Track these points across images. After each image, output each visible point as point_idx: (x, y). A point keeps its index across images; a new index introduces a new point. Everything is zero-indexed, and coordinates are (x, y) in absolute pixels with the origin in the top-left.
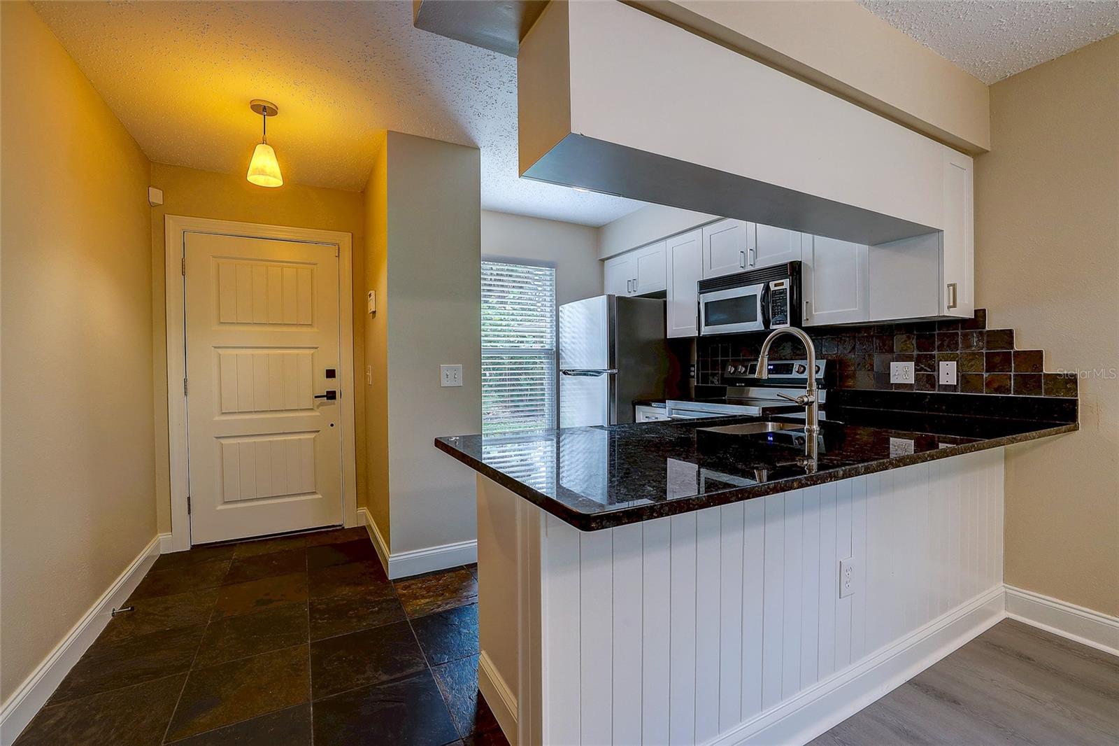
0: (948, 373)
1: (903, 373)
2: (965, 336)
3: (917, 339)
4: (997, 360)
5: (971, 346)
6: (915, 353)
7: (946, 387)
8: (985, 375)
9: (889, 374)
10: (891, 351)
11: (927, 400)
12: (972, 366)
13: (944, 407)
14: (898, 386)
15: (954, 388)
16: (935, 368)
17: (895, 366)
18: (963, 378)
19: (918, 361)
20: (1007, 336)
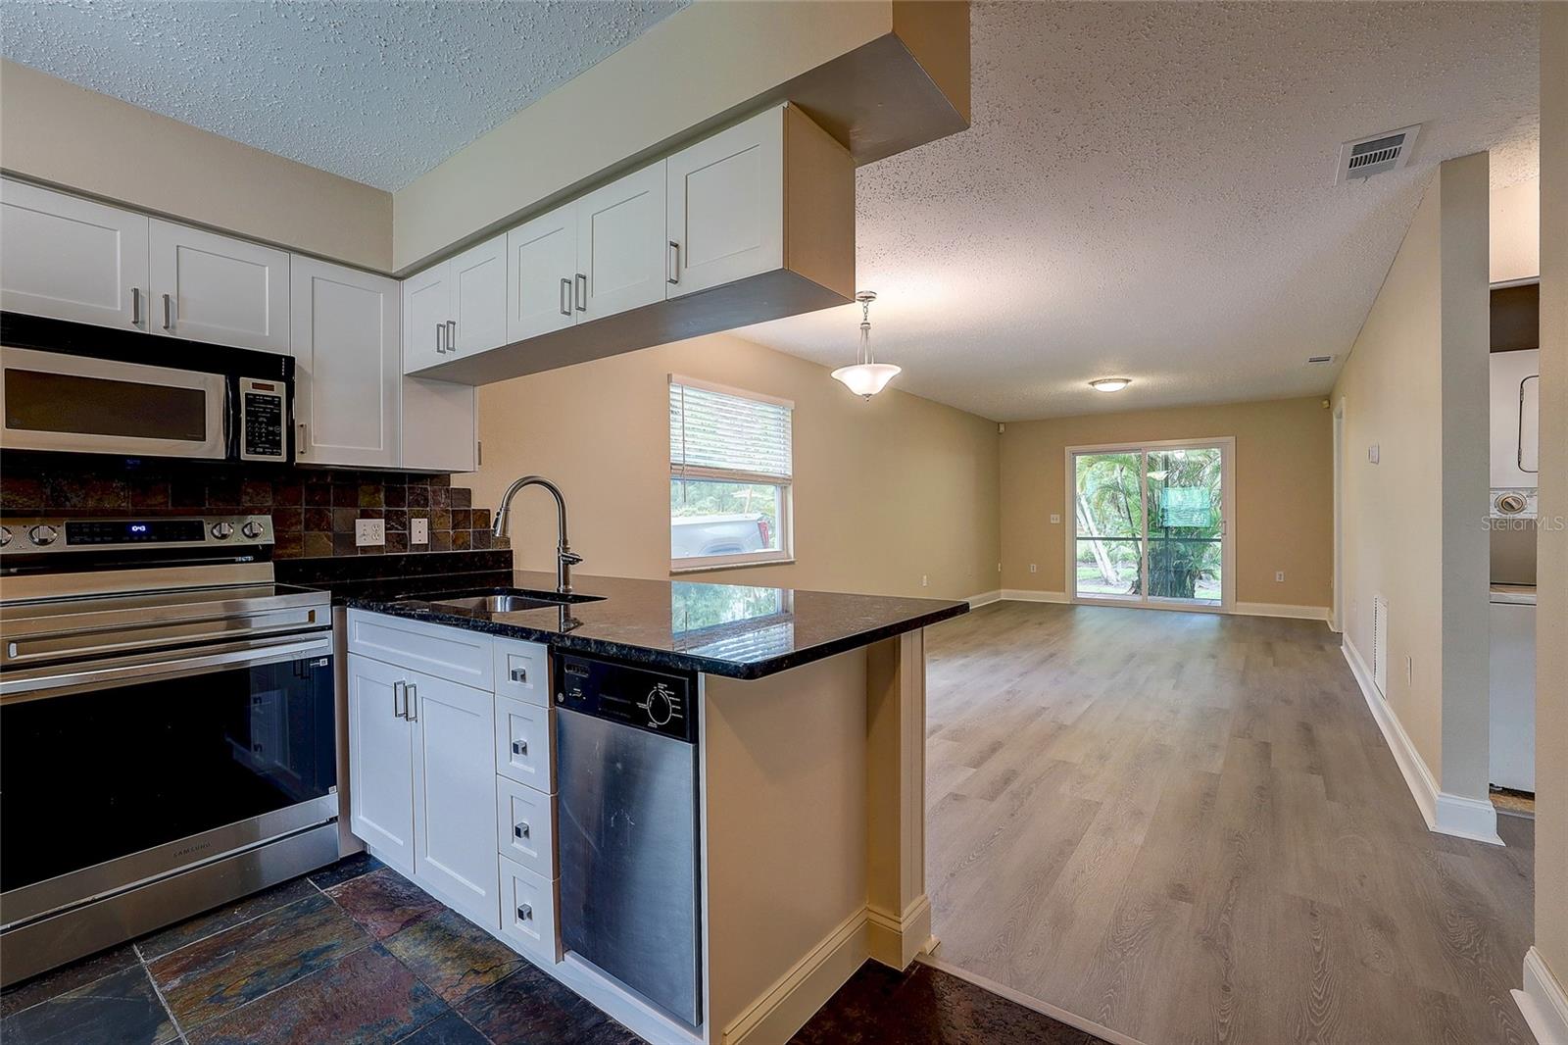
0: (419, 531)
1: (370, 533)
2: (434, 492)
3: (386, 492)
4: (461, 517)
5: (440, 503)
6: (384, 509)
7: (418, 547)
8: (451, 533)
9: (355, 535)
10: (354, 504)
11: (403, 563)
12: (441, 523)
13: (420, 569)
14: (364, 549)
15: (425, 547)
16: (406, 526)
17: (362, 525)
18: (432, 534)
19: (388, 518)
20: (466, 494)
